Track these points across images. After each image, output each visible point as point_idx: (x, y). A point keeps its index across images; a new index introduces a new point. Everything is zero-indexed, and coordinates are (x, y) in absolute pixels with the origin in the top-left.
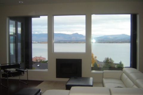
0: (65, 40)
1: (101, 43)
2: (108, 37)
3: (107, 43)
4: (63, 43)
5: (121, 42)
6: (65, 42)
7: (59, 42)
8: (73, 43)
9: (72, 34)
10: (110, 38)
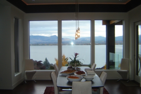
0: (43, 43)
1: (79, 45)
2: (85, 39)
3: (84, 45)
4: (41, 45)
5: (97, 44)
6: (43, 44)
7: (37, 44)
8: (52, 45)
9: (50, 37)
10: (88, 40)
